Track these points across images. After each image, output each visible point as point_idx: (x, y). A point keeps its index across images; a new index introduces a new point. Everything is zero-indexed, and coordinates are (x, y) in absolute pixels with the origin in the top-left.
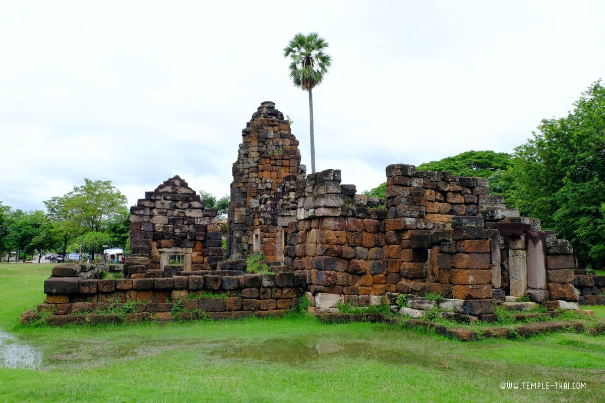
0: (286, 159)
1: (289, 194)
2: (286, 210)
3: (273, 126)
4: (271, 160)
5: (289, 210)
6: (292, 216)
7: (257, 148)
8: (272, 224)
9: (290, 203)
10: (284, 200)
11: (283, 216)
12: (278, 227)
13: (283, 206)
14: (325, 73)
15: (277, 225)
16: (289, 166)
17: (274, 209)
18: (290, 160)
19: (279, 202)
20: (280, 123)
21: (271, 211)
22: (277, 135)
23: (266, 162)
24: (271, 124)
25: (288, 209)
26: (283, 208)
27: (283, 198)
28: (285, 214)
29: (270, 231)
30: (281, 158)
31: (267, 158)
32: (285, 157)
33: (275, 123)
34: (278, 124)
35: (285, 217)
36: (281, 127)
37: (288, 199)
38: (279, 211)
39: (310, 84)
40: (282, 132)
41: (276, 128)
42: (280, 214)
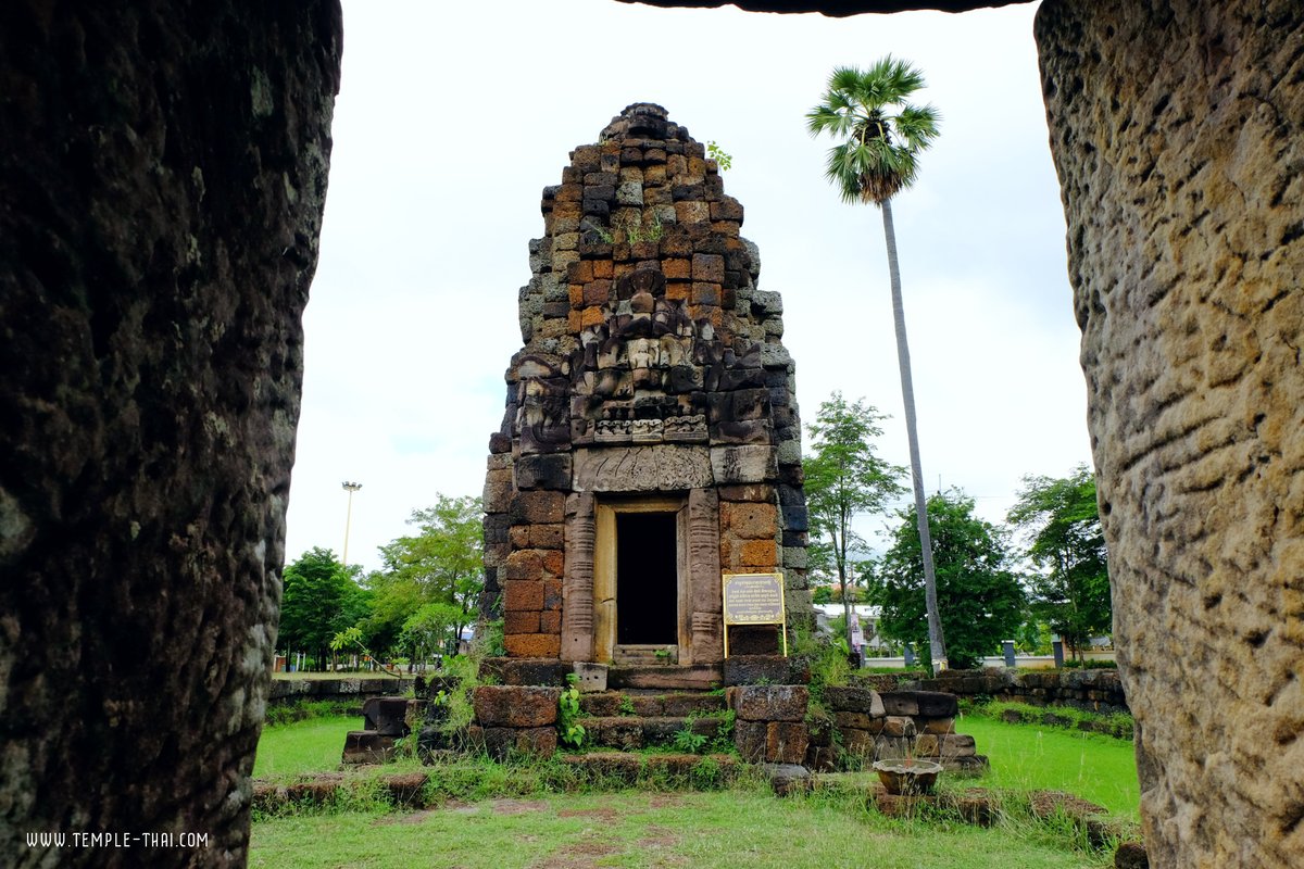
0: (676, 256)
1: (622, 350)
2: (612, 418)
3: (644, 165)
4: (616, 263)
5: (625, 417)
6: (640, 445)
7: (575, 236)
8: (540, 483)
9: (630, 389)
10: (600, 376)
11: (597, 447)
12: (574, 497)
13: (595, 402)
14: (920, 148)
15: (568, 492)
16: (690, 281)
17: (556, 418)
18: (689, 258)
19: (580, 385)
20: (669, 154)
21: (541, 424)
22: (661, 193)
23: (597, 274)
24: (637, 156)
25: (621, 415)
26: (597, 414)
27: (595, 369)
28: (607, 436)
29: (531, 516)
30: (655, 253)
31: (601, 258)
32: (670, 249)
33: (650, 155)
34: (662, 156)
35: (610, 453)
36: (673, 167)
37: (620, 371)
38: (574, 423)
39: (883, 184)
40: (679, 180)
41: (657, 173)
42: (579, 439)
